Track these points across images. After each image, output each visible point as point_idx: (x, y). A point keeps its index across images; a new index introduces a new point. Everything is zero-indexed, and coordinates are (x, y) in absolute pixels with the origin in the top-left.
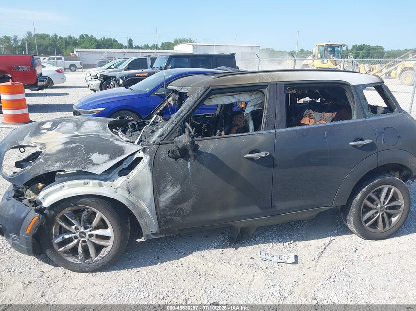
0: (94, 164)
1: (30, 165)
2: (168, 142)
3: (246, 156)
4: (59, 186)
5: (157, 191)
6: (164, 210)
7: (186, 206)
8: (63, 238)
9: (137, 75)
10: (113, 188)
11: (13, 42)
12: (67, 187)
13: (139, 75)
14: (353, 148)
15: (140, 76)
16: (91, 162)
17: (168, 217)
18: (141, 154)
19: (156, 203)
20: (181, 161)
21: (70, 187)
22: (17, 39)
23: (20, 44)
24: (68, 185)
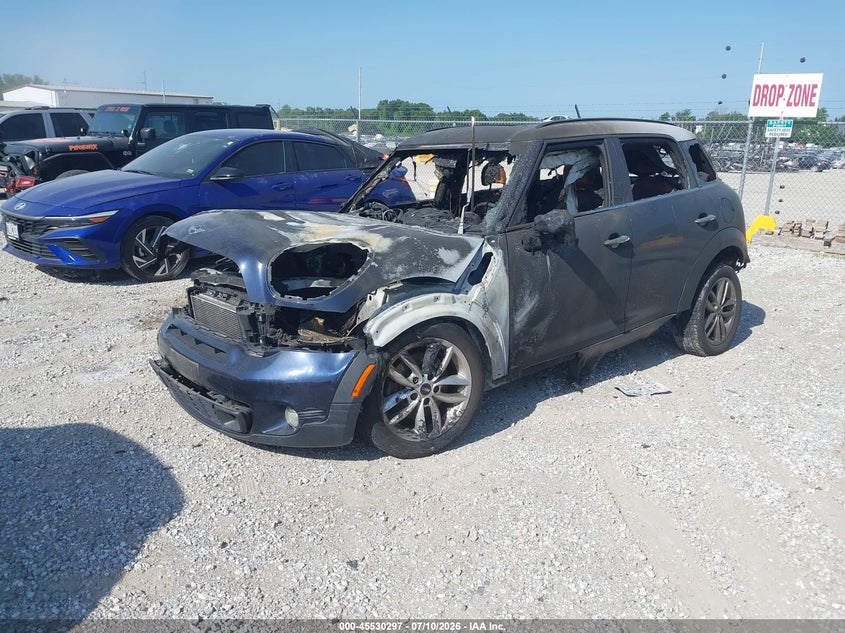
0: (447, 266)
1: (356, 274)
2: (513, 227)
3: (606, 243)
4: (401, 306)
5: (514, 307)
6: (519, 335)
7: (542, 327)
8: (397, 399)
9: (71, 148)
10: (467, 304)
12: (410, 309)
13: (76, 148)
15: (79, 151)
16: (442, 262)
17: (521, 348)
18: (488, 249)
19: (512, 325)
20: (539, 254)
21: (417, 306)
24: (414, 304)
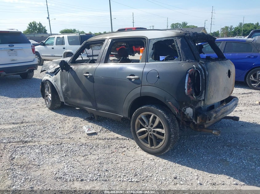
0: (49, 69)
3: (84, 75)
6: (64, 92)
7: (69, 93)
10: (52, 79)
11: (229, 29)
14: (128, 81)
19: (62, 89)
20: (67, 72)
22: (232, 28)
23: (233, 30)
